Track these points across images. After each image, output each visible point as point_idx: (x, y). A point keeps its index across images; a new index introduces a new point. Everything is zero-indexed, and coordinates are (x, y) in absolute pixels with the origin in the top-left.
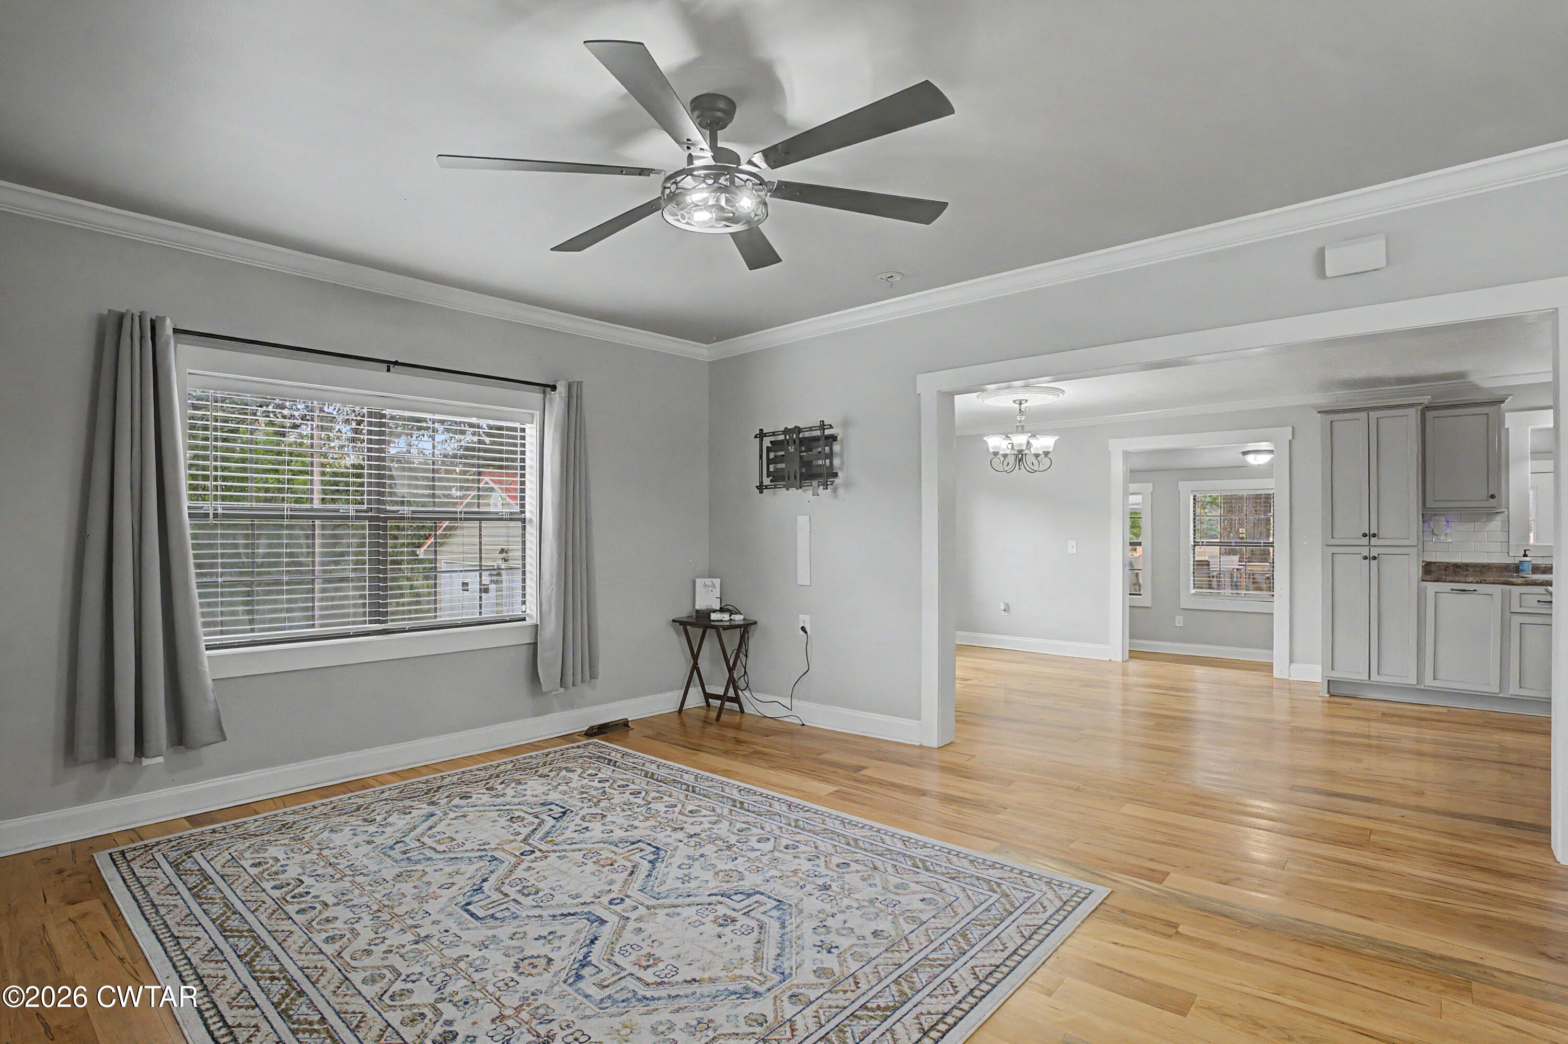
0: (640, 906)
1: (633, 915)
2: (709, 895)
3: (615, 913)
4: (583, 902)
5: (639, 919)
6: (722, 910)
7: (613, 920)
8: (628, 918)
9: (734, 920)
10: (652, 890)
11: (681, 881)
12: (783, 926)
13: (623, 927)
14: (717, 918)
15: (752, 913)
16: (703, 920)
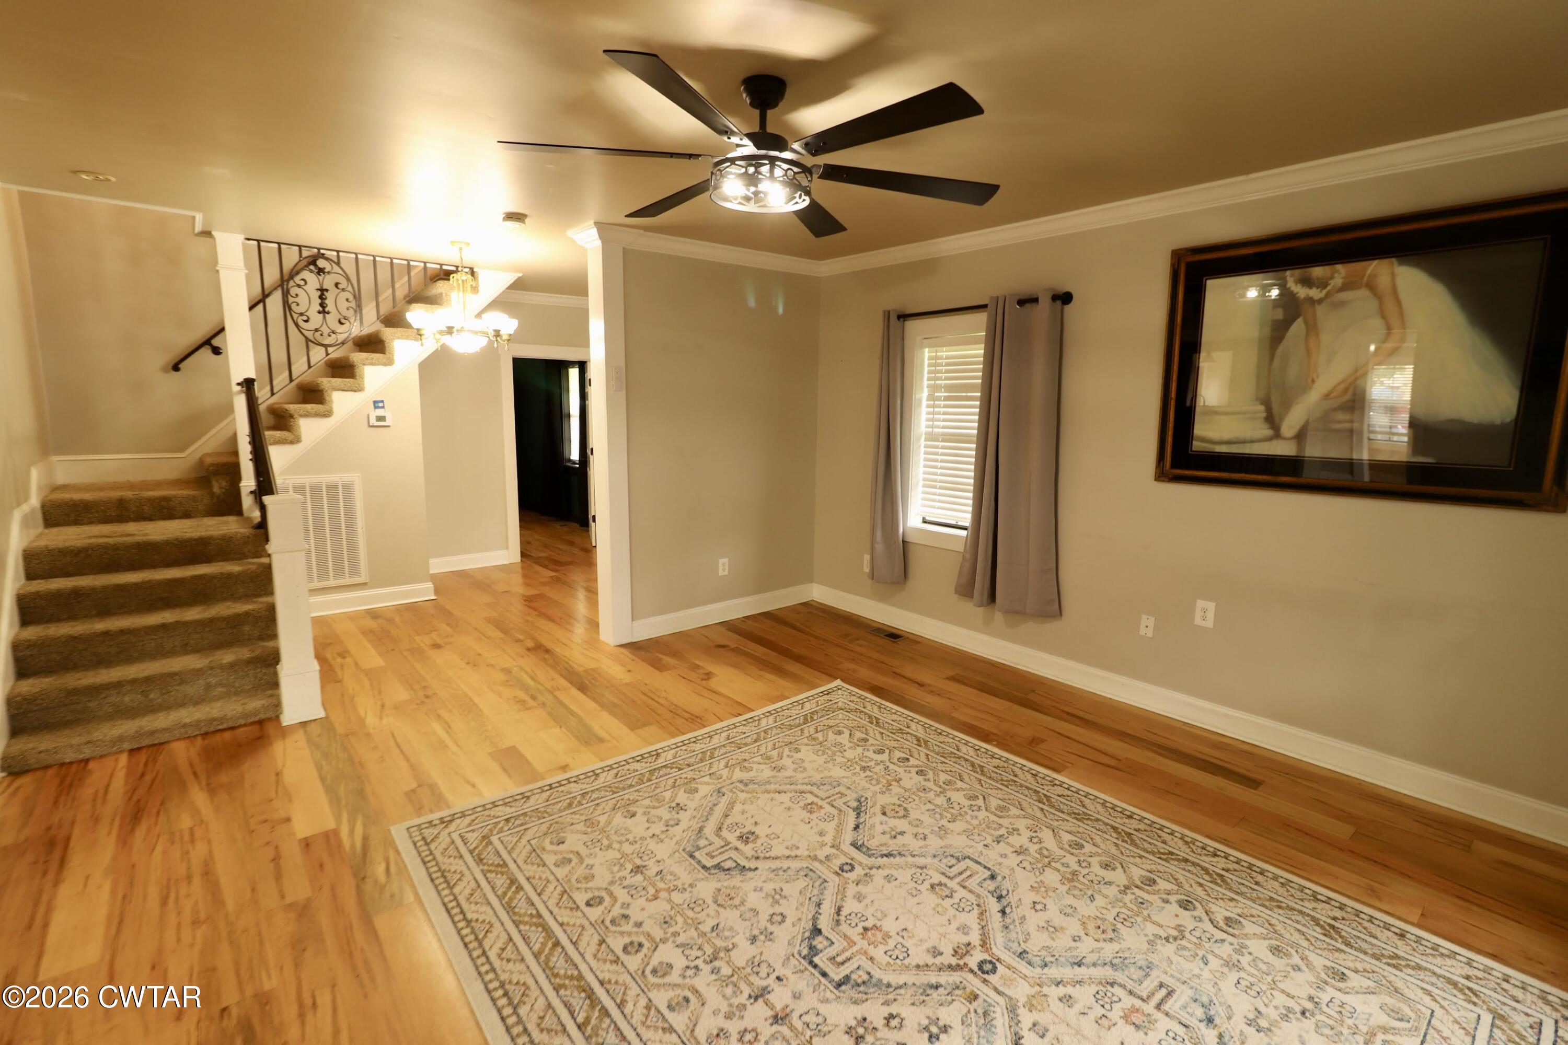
0: (823, 859)
1: (828, 850)
2: (756, 869)
3: (845, 854)
4: (880, 870)
5: (823, 845)
6: (748, 849)
7: (846, 847)
8: (833, 846)
9: (740, 837)
10: (814, 882)
11: (783, 894)
12: (701, 830)
13: (835, 838)
14: (754, 841)
15: (723, 844)
16: (767, 840)
